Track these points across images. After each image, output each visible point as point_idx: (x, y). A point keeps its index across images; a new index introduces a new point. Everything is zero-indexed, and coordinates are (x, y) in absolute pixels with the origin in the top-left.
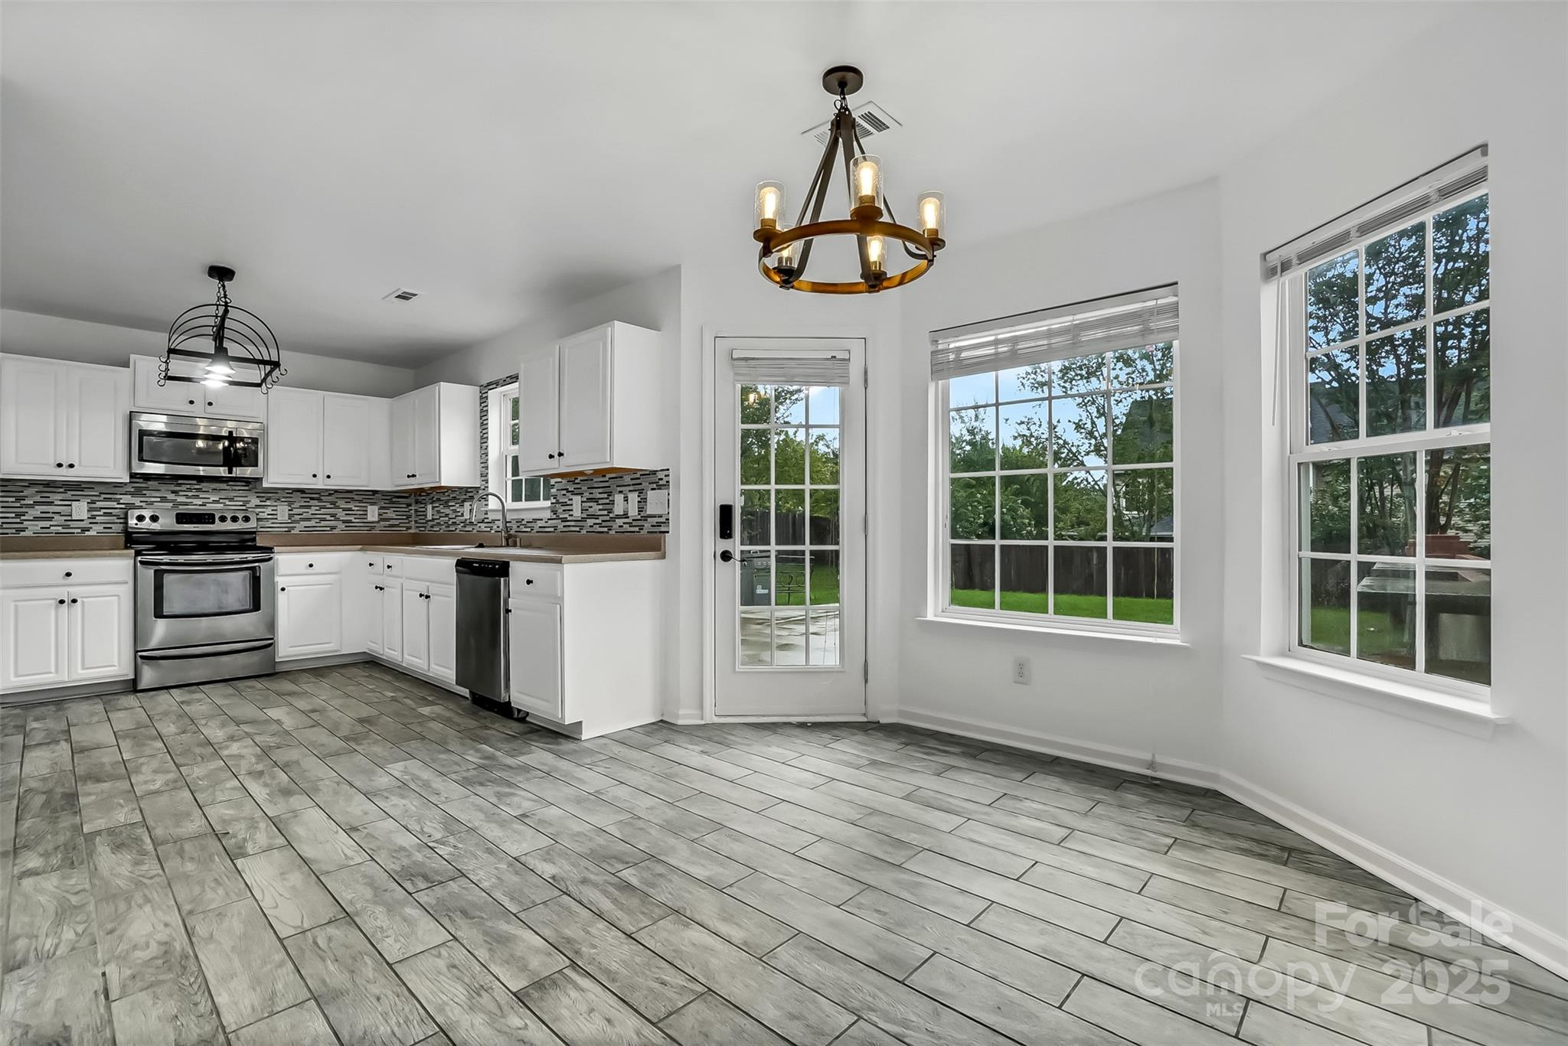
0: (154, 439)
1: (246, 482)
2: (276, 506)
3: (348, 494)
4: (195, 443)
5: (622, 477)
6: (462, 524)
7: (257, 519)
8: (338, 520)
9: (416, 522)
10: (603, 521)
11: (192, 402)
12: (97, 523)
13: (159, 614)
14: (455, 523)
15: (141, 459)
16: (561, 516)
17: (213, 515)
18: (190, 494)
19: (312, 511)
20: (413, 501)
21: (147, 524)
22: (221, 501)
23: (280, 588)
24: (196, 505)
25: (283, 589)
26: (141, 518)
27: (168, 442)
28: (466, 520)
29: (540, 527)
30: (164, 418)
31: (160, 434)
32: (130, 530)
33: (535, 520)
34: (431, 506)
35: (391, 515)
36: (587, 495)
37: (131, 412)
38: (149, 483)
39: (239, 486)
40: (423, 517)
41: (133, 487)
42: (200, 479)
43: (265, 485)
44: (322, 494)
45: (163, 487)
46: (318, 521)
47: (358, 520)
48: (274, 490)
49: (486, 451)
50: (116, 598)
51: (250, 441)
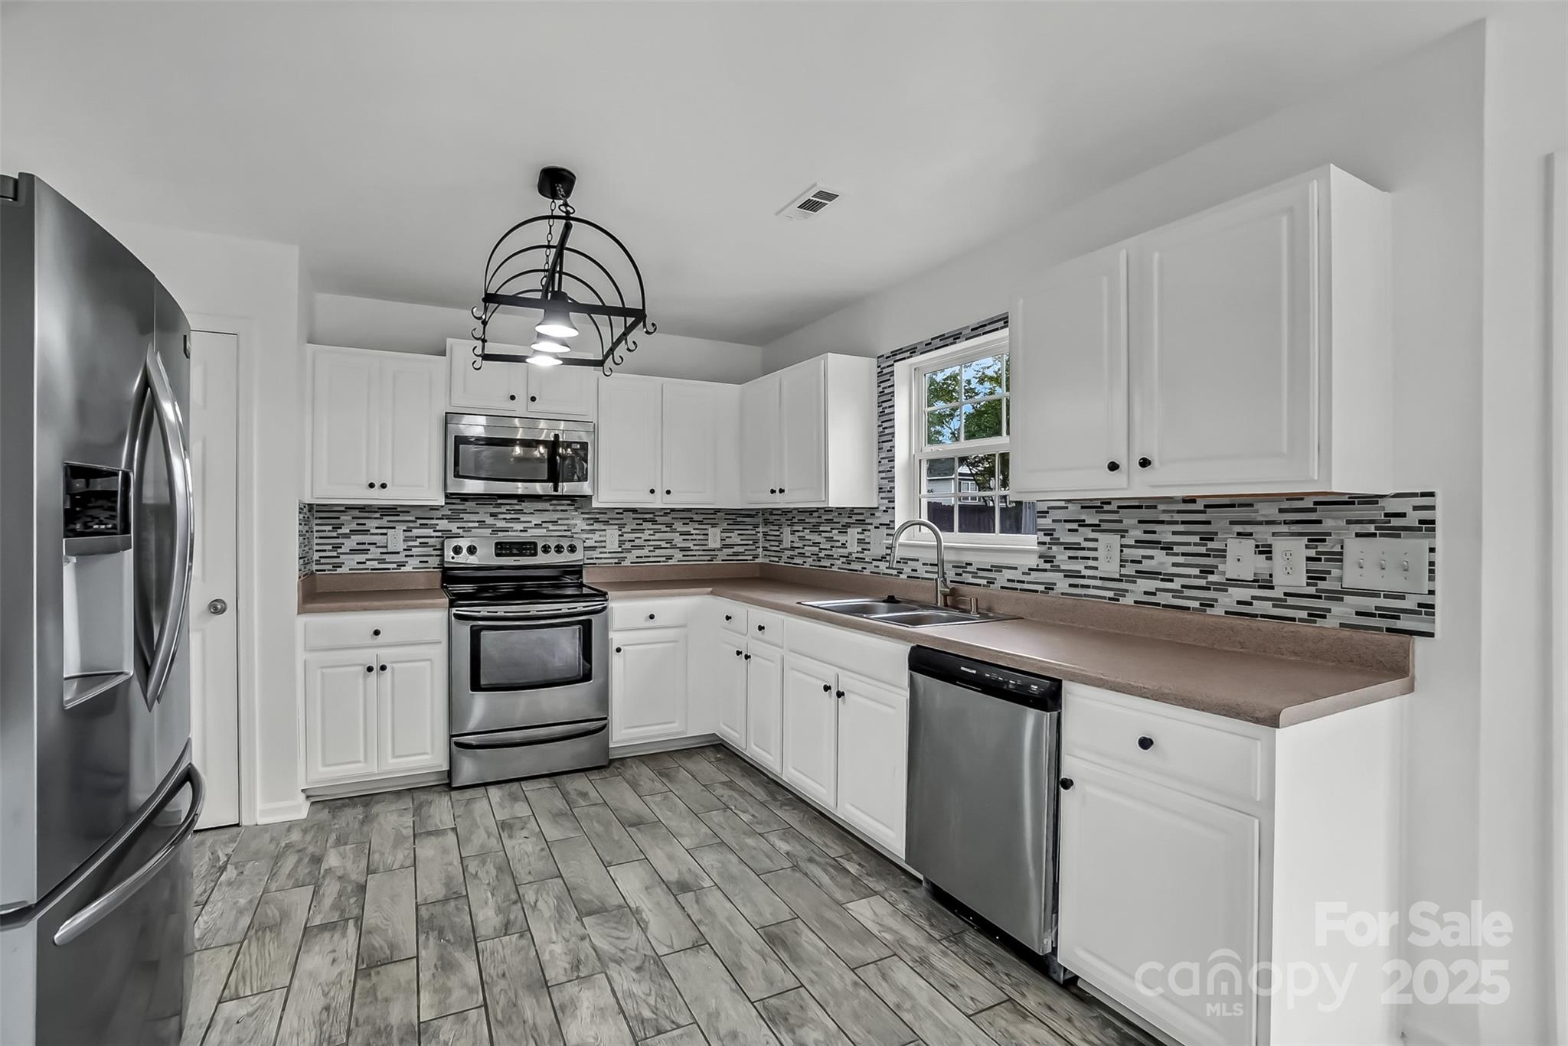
0: (472, 448)
1: (571, 500)
2: (605, 530)
3: (687, 515)
4: (512, 451)
5: (1251, 505)
6: (844, 560)
7: (584, 547)
8: (674, 547)
9: (765, 549)
10: (1183, 586)
11: (513, 398)
12: (412, 556)
13: (476, 686)
14: (829, 557)
15: (457, 475)
16: (1062, 567)
17: (535, 544)
18: (508, 516)
19: (646, 535)
20: (761, 520)
21: (464, 558)
22: (544, 525)
23: (614, 648)
24: (517, 531)
25: (619, 650)
26: (457, 550)
27: (487, 452)
28: (850, 554)
29: (1009, 580)
30: (482, 420)
31: (478, 441)
32: (446, 566)
33: (999, 568)
34: (789, 528)
35: (736, 540)
36: (1137, 534)
37: (446, 413)
38: (467, 504)
39: (564, 505)
40: (777, 543)
41: (449, 510)
42: (521, 498)
43: (595, 504)
44: (657, 514)
45: (483, 509)
46: (652, 548)
47: (697, 548)
48: (603, 511)
49: (890, 454)
50: (428, 663)
51: (578, 446)
